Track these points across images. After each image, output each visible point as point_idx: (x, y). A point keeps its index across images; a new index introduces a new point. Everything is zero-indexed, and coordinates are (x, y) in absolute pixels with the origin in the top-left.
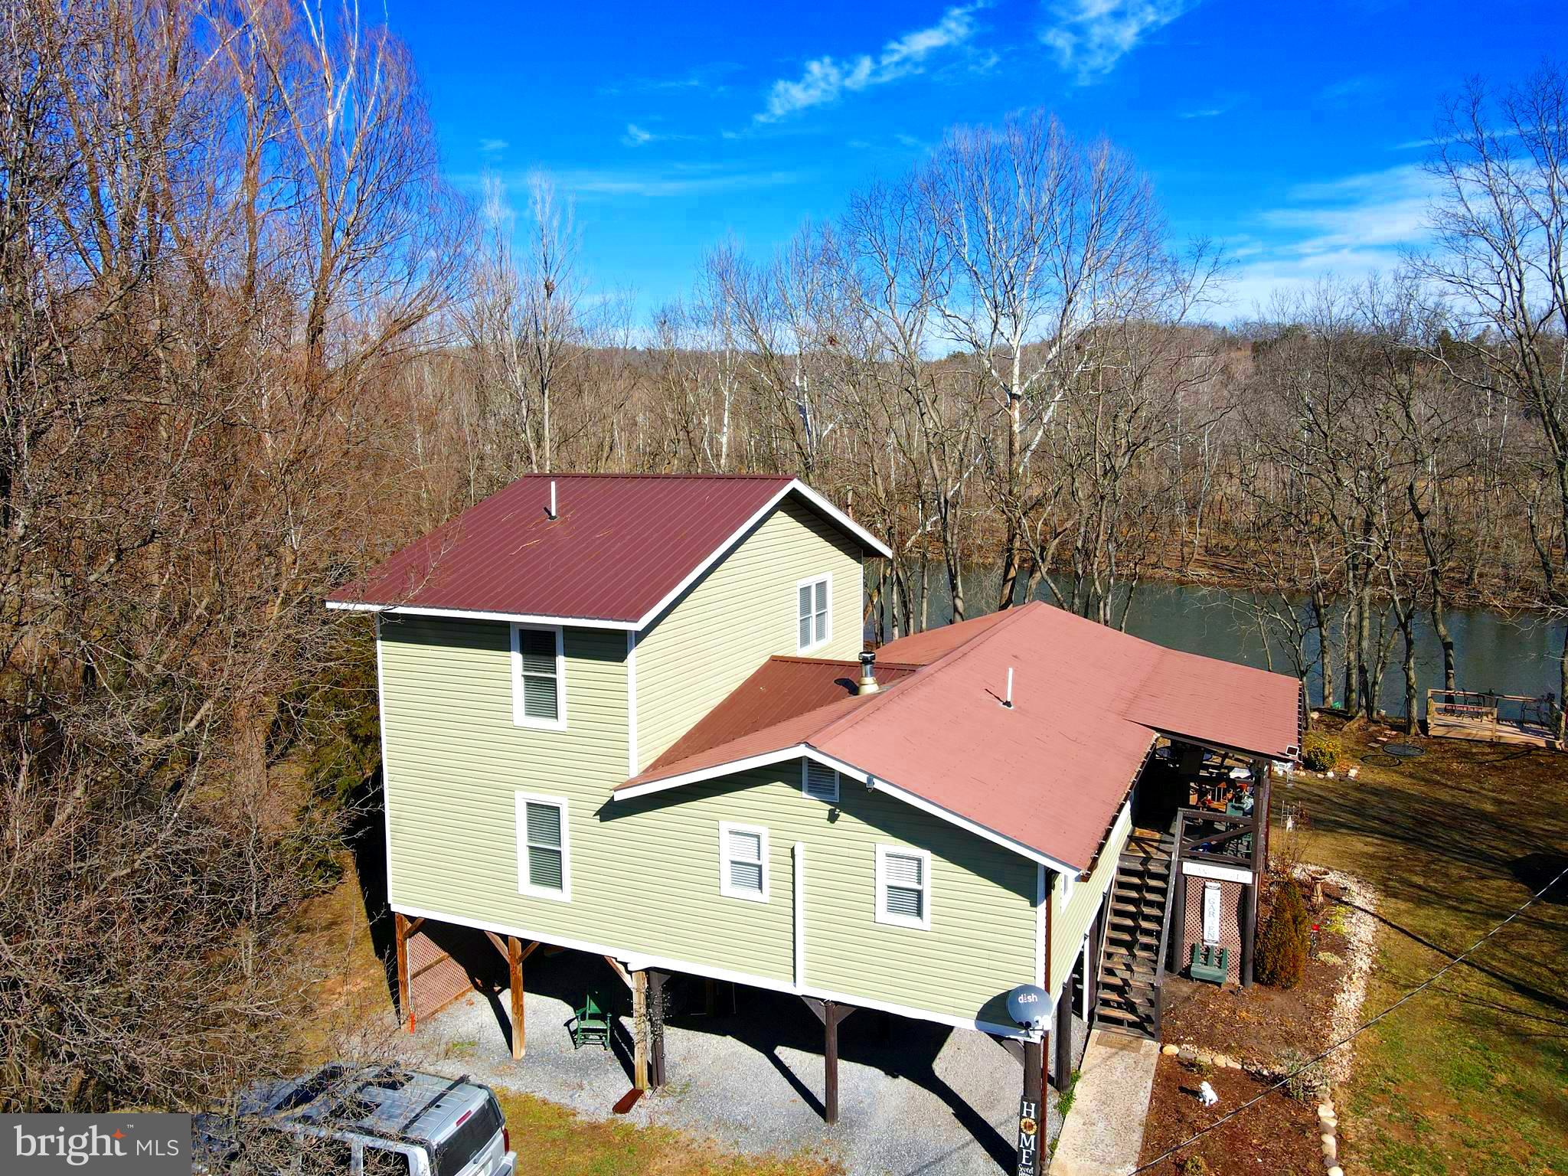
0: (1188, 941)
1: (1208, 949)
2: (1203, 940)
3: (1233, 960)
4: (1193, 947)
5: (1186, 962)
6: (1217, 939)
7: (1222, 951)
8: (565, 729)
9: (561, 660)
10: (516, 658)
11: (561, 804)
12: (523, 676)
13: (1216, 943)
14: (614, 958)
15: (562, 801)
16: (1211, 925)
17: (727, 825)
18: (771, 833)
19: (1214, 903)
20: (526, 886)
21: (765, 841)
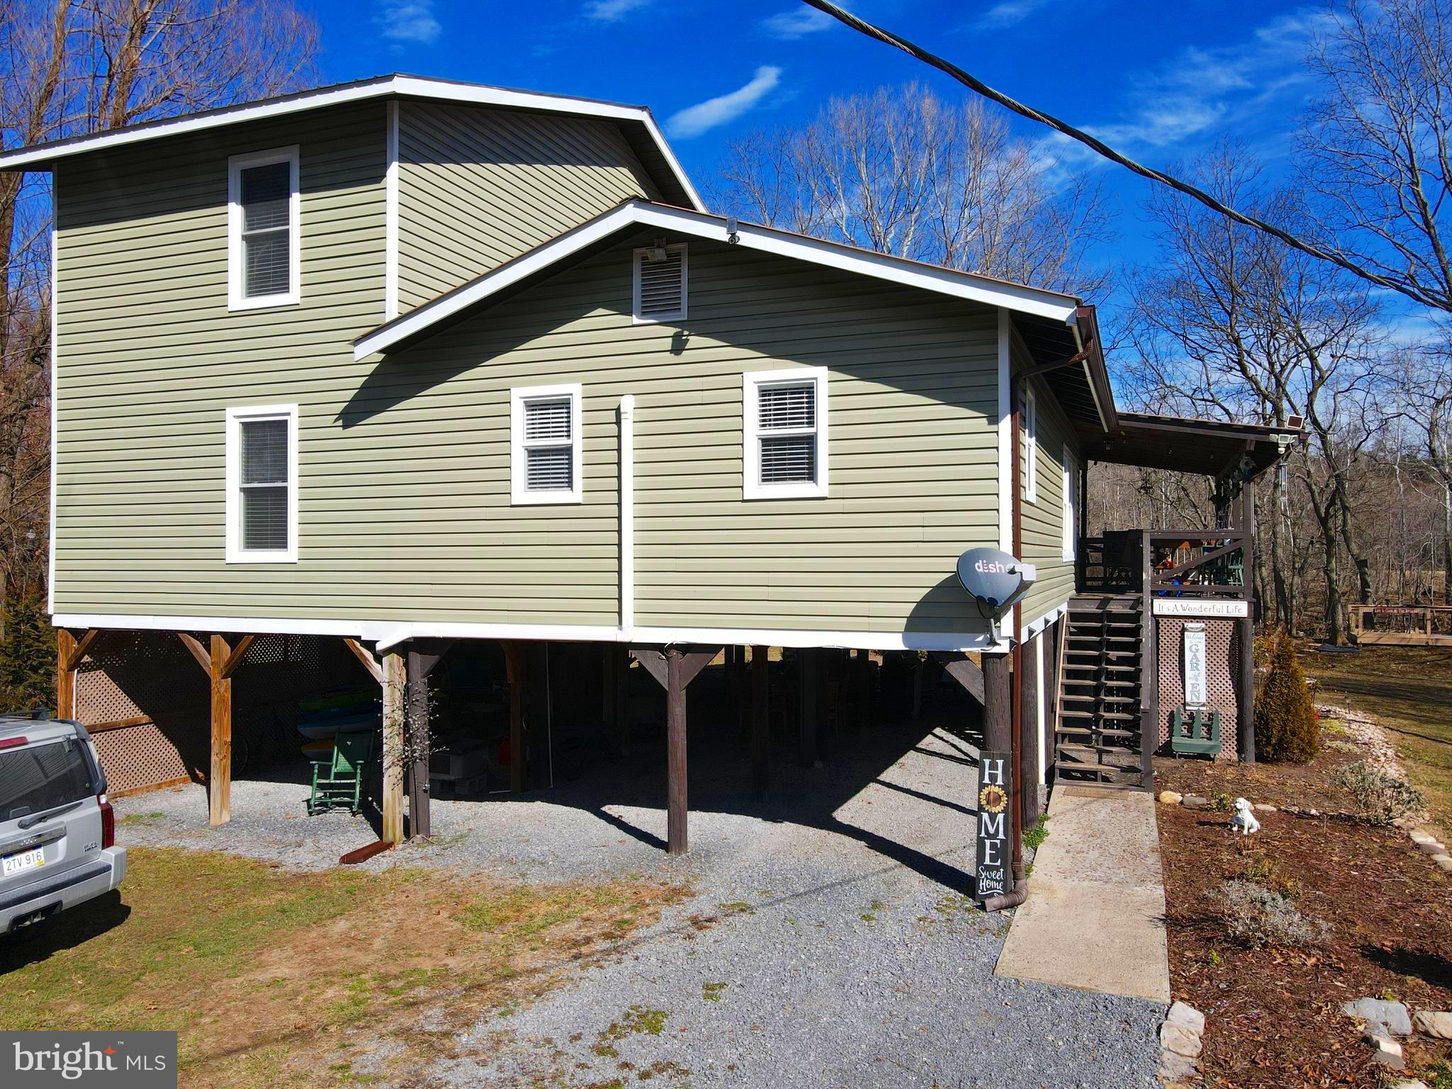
0: (1165, 709)
1: (1191, 716)
2: (1185, 704)
3: (1227, 726)
4: (1172, 717)
5: (1163, 737)
6: (1203, 699)
7: (1211, 716)
8: (298, 301)
9: (296, 200)
10: (235, 213)
11: (289, 414)
12: (245, 238)
13: (1204, 705)
14: (358, 638)
15: (290, 410)
16: (1194, 682)
17: (519, 394)
18: (584, 391)
19: (1197, 650)
20: (235, 550)
21: (577, 406)
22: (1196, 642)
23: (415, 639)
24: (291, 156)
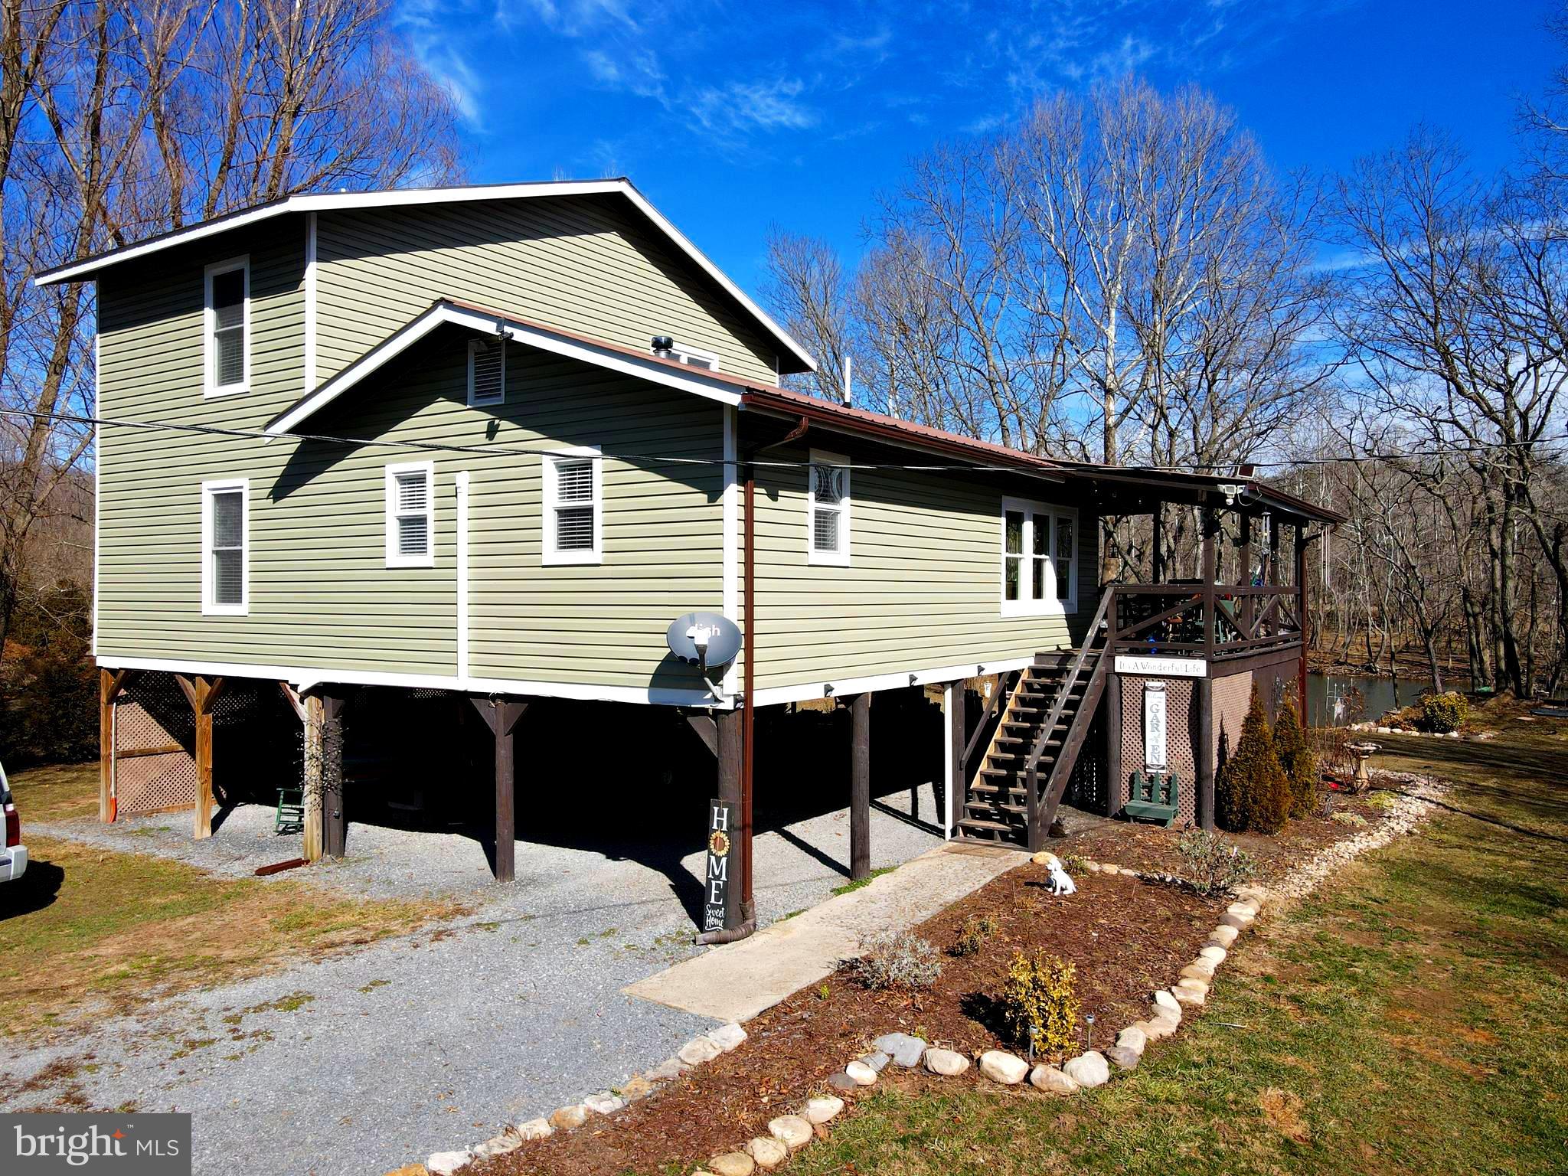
0: (1126, 771)
1: (1151, 779)
2: (1145, 767)
3: (1186, 791)
4: (1133, 778)
5: (1123, 799)
6: (1163, 762)
7: (1170, 780)
8: (249, 389)
9: (247, 301)
10: (209, 315)
11: (241, 487)
12: (217, 335)
13: (1163, 768)
14: (287, 682)
15: (241, 482)
16: (1154, 743)
17: (393, 468)
18: (436, 467)
19: (1158, 711)
20: (210, 604)
21: (431, 480)
22: (1156, 702)
23: (325, 684)
24: (242, 263)
